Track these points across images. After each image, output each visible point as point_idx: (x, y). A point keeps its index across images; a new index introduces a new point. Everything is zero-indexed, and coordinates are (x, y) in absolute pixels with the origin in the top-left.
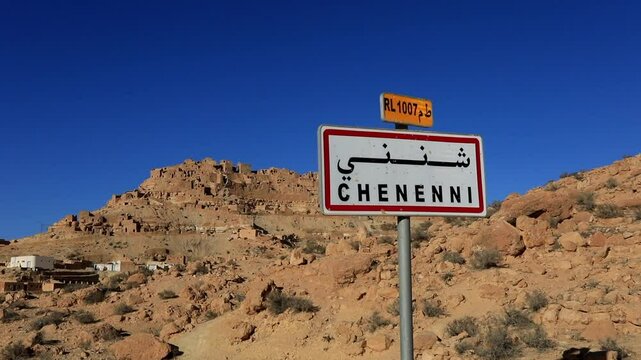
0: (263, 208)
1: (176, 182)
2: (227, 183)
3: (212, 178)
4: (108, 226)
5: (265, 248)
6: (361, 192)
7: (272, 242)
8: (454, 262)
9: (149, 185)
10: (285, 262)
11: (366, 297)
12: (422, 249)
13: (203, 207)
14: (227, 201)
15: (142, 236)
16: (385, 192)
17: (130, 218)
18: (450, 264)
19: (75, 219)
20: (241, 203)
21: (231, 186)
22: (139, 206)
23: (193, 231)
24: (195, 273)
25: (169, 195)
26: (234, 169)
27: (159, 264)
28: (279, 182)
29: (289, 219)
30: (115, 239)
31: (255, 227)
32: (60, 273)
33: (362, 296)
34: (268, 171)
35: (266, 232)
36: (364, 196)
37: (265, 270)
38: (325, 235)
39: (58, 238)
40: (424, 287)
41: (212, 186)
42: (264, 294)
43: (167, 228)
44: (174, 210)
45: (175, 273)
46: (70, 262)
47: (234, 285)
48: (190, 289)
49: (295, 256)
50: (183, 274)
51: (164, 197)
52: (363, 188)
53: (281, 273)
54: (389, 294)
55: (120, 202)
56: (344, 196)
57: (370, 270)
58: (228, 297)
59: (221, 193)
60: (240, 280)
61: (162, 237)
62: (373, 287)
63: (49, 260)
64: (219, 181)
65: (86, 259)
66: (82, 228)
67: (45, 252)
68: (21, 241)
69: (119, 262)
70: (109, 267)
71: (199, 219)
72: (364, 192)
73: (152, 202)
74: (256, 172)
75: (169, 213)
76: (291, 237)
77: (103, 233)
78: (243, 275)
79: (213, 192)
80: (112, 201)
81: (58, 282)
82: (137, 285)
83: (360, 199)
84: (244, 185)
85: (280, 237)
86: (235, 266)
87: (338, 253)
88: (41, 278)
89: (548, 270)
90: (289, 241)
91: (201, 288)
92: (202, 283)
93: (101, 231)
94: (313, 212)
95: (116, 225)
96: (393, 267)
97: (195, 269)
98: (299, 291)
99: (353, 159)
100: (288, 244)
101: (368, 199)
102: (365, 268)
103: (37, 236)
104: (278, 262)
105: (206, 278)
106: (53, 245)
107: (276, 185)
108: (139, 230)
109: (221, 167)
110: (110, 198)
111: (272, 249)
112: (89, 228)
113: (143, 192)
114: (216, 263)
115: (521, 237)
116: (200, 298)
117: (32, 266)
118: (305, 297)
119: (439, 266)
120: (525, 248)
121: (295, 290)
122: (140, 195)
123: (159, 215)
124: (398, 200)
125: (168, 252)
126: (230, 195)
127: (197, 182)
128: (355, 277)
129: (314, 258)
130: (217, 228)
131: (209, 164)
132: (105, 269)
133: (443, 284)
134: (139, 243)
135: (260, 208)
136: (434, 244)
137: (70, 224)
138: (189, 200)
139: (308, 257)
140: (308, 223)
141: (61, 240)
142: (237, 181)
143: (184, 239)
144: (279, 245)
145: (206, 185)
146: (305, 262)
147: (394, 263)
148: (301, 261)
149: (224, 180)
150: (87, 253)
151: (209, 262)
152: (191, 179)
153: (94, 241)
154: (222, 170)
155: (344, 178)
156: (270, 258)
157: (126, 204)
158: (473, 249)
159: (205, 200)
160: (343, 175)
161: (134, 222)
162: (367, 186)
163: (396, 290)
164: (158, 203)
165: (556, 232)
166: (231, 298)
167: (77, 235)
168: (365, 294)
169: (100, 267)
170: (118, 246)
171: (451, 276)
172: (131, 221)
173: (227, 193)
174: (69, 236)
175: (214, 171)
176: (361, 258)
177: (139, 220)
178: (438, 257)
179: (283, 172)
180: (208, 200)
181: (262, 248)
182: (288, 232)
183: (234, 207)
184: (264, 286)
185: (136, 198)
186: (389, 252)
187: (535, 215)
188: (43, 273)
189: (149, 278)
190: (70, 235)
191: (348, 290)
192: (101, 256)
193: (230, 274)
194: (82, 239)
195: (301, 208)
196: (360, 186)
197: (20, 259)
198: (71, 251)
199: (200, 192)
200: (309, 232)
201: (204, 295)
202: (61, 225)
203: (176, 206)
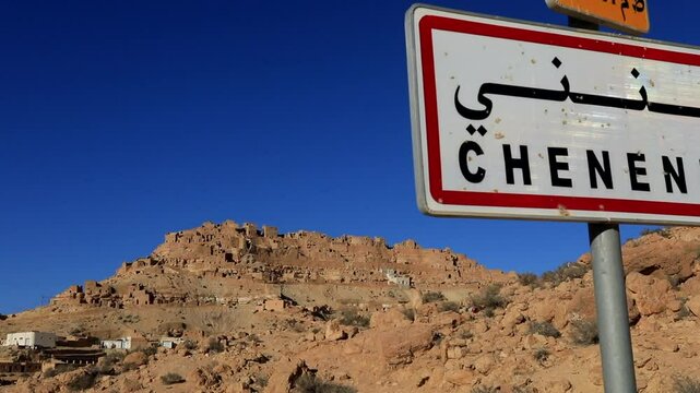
0: (292, 276)
1: (194, 247)
2: (250, 248)
3: (234, 242)
4: (117, 297)
5: (295, 321)
6: (510, 164)
7: (302, 315)
8: (547, 334)
9: (163, 251)
10: (319, 336)
11: (429, 383)
12: (498, 318)
13: (224, 275)
14: (251, 268)
15: (155, 309)
16: (565, 166)
17: (142, 288)
18: (541, 338)
19: (80, 290)
20: (267, 270)
21: (255, 251)
22: (153, 275)
23: (213, 303)
24: (207, 351)
25: (185, 262)
26: (258, 233)
27: (175, 340)
28: (309, 246)
29: (321, 288)
30: (126, 312)
31: (283, 297)
32: (63, 352)
33: (423, 382)
34: (297, 235)
35: (295, 304)
36: (518, 173)
37: (293, 346)
38: (361, 306)
39: (60, 311)
40: (510, 370)
41: (234, 252)
42: (292, 379)
43: (183, 300)
44: (191, 278)
45: (183, 352)
46: (74, 339)
47: (256, 366)
48: (200, 372)
49: (333, 328)
50: (193, 352)
51: (181, 264)
52: (516, 154)
53: (314, 351)
54: (461, 379)
55: (130, 270)
56: (473, 170)
57: (432, 346)
58: (247, 381)
59: (244, 259)
60: (263, 360)
61: (179, 309)
62: (438, 370)
63: (51, 336)
64: (241, 246)
65: (92, 335)
66: (88, 299)
67: (45, 328)
68: (20, 315)
69: (129, 338)
70: (118, 344)
71: (220, 289)
72: (517, 163)
73: (167, 270)
74: (283, 236)
75: (186, 282)
76: (324, 308)
77: (113, 305)
78: (266, 353)
79: (235, 259)
80: (122, 270)
81: (60, 362)
82: (136, 367)
83: (510, 180)
84: (270, 251)
85: (311, 309)
86: (257, 342)
87: (388, 325)
88: (41, 358)
89: (682, 347)
90: (321, 313)
91: (215, 369)
92: (215, 363)
93: (109, 303)
94: (347, 280)
95: (126, 297)
96: (463, 341)
97: (207, 345)
98: (338, 374)
99: (488, 88)
100: (320, 316)
101: (527, 181)
102: (425, 343)
103: (38, 309)
104: (310, 336)
105: (221, 358)
106: (56, 319)
107: (305, 249)
108: (151, 302)
109: (244, 230)
110: (120, 266)
111: (302, 322)
112: (96, 300)
113: (156, 259)
114: (234, 339)
115: (634, 301)
116: (212, 383)
117: (31, 343)
118: (346, 383)
119: (526, 340)
120: (639, 316)
121: (334, 373)
122: (153, 263)
123: (175, 285)
124: (594, 185)
125: (184, 326)
126: (254, 261)
127: (217, 247)
128: (412, 355)
129: (356, 332)
130: (240, 299)
131: (230, 227)
132: (114, 347)
133: (536, 364)
134: (152, 317)
135: (287, 276)
136: (513, 313)
137: (75, 296)
138: (209, 268)
139: (349, 329)
140: (343, 293)
141: (64, 314)
142: (262, 246)
143: (202, 311)
144: (310, 317)
145: (228, 251)
146: (345, 336)
147: (464, 337)
148: (340, 335)
149: (248, 245)
150: (93, 328)
151: (225, 338)
152: (211, 244)
153: (101, 315)
154: (245, 234)
155: (471, 130)
156: (299, 331)
157: (138, 272)
158: (568, 317)
159: (226, 267)
160: (468, 122)
161: (146, 292)
162: (524, 149)
163: (470, 374)
164: (173, 272)
165: (680, 294)
166: (252, 382)
167: (81, 309)
168: (428, 378)
169: (108, 344)
170: (128, 320)
171: (546, 354)
172: (144, 291)
173: (251, 259)
174: (73, 310)
175: (236, 235)
176: (418, 331)
177: (152, 291)
178: (523, 328)
179: (313, 234)
180: (231, 267)
181: (290, 322)
182: (320, 304)
183: (258, 275)
184: (292, 368)
185: (149, 266)
186: (455, 322)
187: (647, 271)
188: (42, 351)
189: (151, 357)
190: (74, 308)
191: (403, 374)
192: (109, 332)
193: (251, 352)
194: (88, 312)
195: (334, 275)
196: (507, 149)
197: (18, 335)
198: (75, 326)
199: (221, 258)
200: (344, 303)
201: (218, 379)
202: (64, 297)
203: (194, 274)
